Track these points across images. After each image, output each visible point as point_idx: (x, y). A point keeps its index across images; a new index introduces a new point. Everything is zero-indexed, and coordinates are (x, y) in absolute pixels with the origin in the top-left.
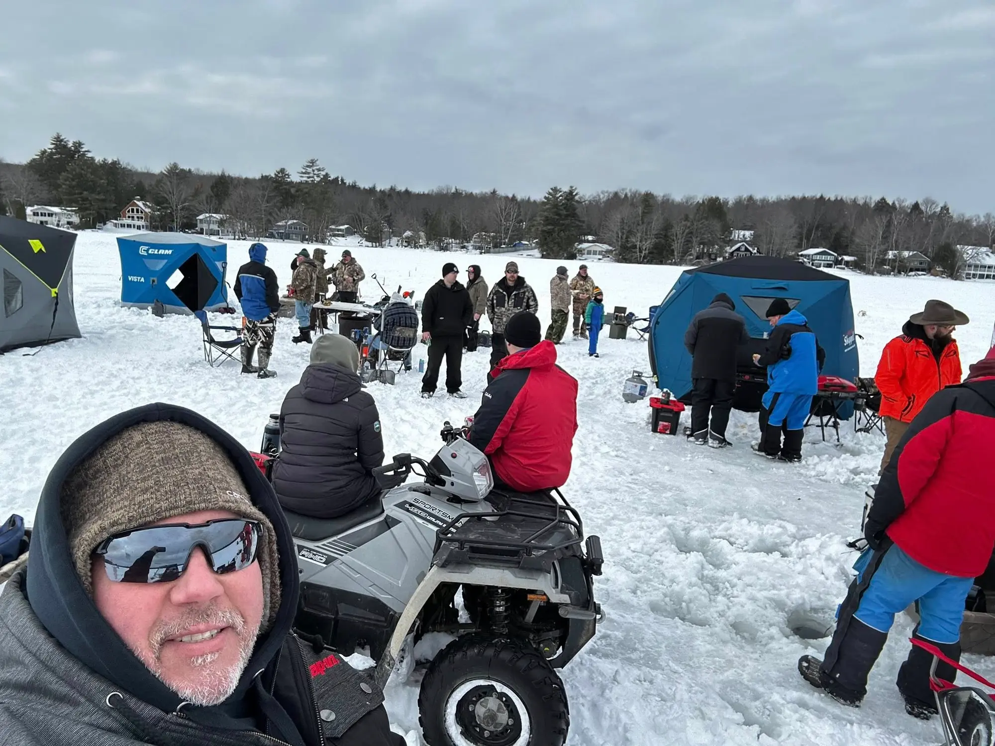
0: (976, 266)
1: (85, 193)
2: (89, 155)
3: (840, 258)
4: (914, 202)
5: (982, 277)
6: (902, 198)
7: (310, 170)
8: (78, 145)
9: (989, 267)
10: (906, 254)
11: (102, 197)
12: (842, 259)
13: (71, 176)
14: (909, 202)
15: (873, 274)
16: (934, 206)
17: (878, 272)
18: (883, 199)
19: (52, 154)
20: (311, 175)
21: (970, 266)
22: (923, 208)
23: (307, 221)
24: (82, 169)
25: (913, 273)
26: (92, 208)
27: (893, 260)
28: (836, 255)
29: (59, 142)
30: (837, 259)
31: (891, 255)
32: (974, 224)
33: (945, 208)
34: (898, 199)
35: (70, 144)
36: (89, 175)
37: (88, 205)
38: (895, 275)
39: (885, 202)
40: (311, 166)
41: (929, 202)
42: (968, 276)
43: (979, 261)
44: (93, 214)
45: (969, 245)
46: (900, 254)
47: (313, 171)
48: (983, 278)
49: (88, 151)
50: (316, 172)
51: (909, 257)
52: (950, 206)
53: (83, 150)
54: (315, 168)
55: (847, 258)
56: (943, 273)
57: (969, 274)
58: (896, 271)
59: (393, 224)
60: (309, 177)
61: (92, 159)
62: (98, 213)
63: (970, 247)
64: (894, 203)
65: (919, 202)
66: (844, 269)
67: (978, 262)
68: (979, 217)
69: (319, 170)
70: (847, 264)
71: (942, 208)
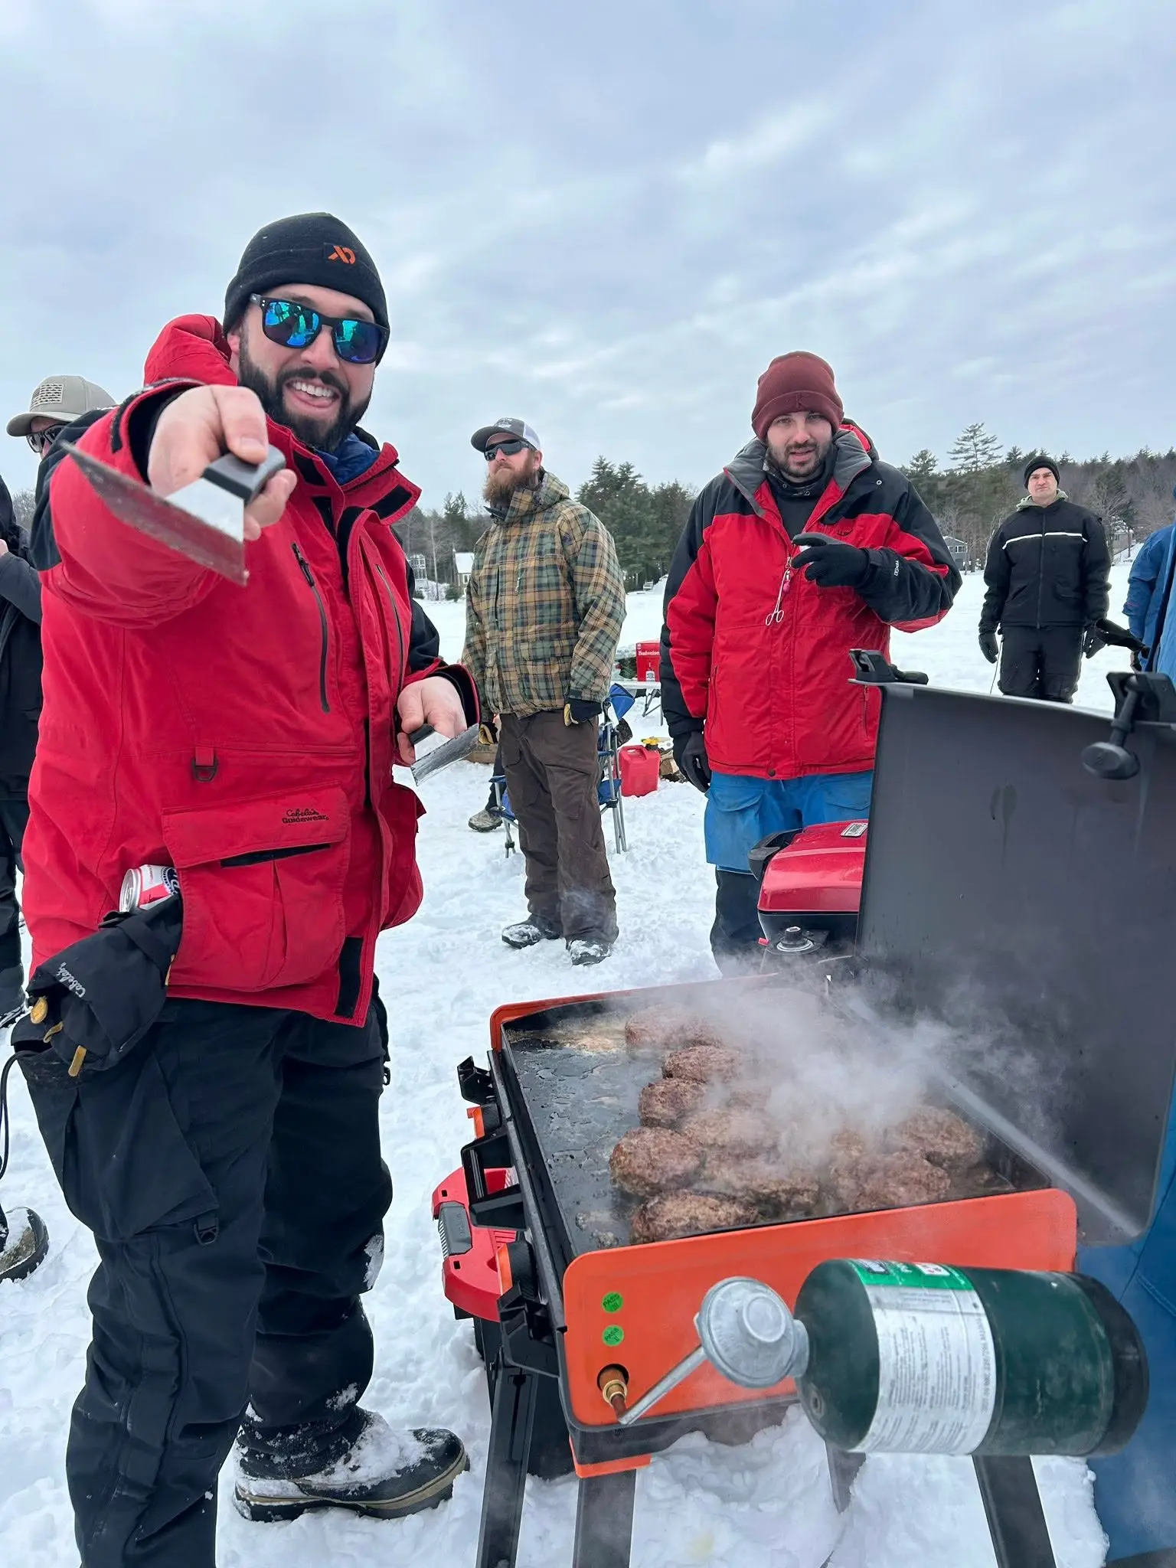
1: (628, 537)
2: (640, 481)
7: (969, 444)
8: (627, 469)
11: (650, 540)
13: (609, 515)
19: (594, 488)
20: (971, 453)
23: (963, 535)
24: (625, 503)
26: (637, 559)
29: (602, 468)
35: (616, 471)
36: (633, 509)
37: (631, 556)
40: (972, 437)
44: (639, 569)
47: (976, 445)
49: (639, 476)
50: (980, 447)
53: (632, 475)
54: (976, 440)
59: (1136, 518)
60: (967, 458)
61: (644, 486)
62: (647, 566)
69: (985, 442)
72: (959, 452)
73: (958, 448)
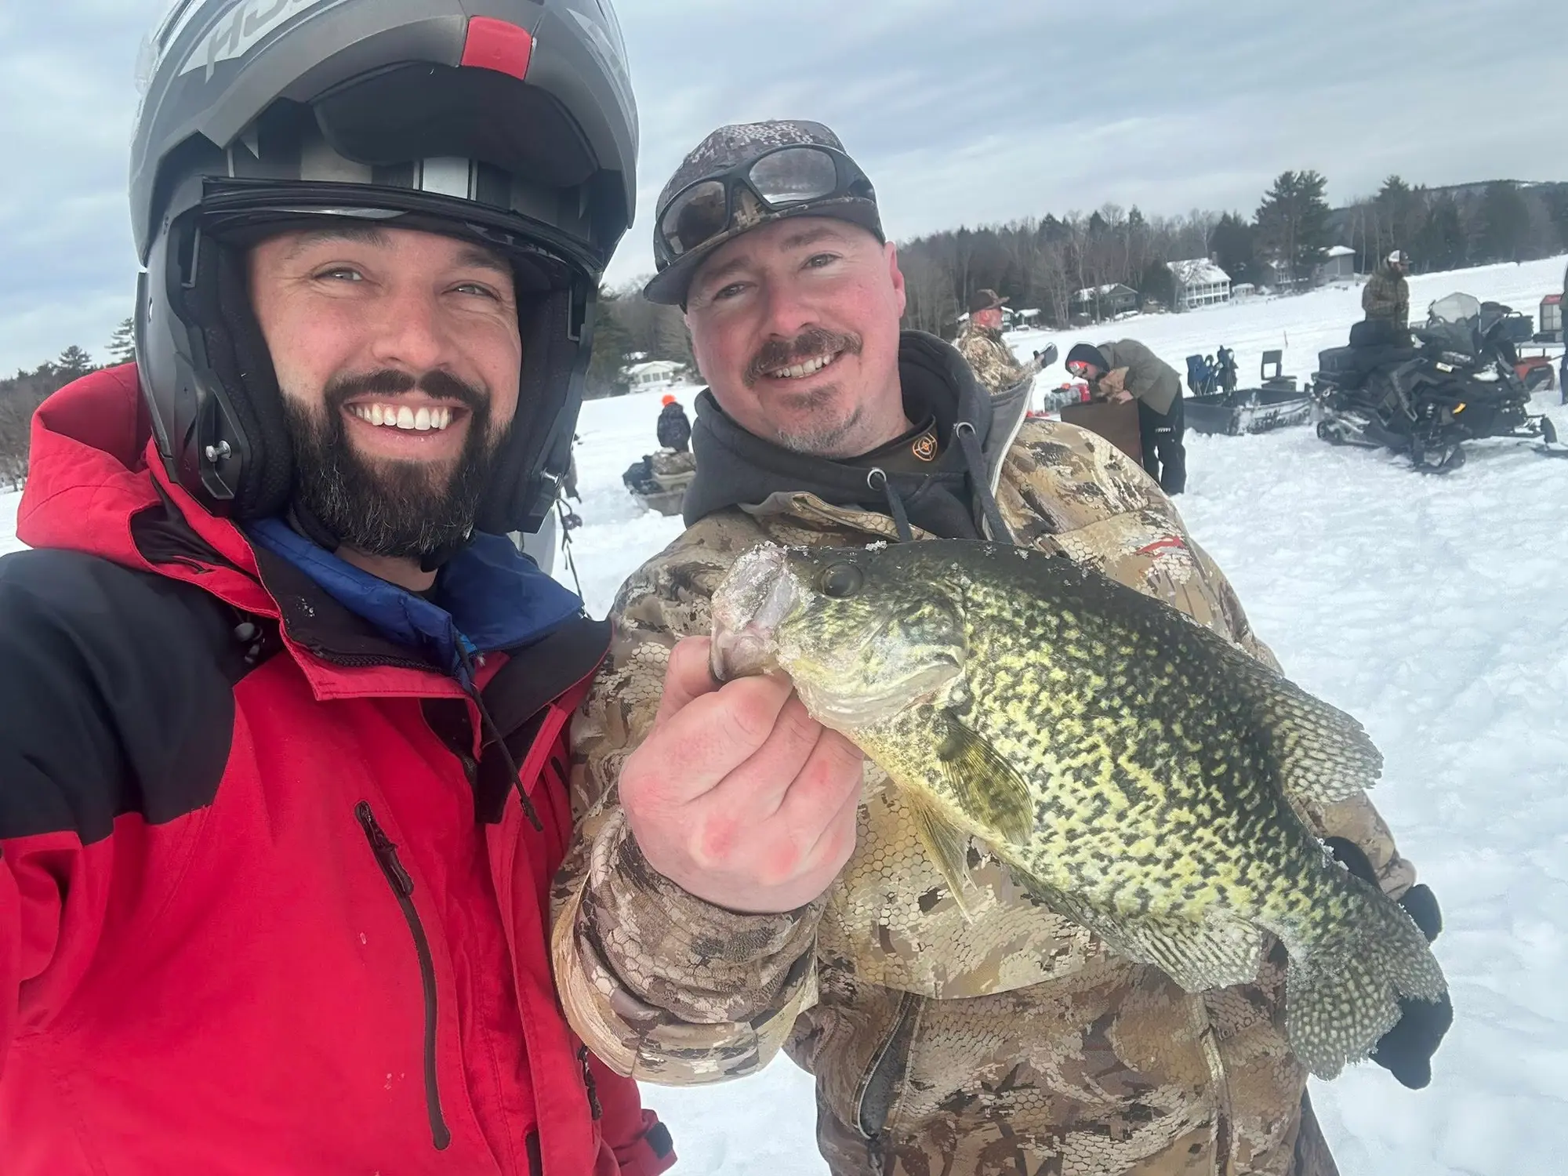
0: (1198, 288)
3: (1017, 315)
4: (1091, 214)
5: (1208, 301)
6: (1075, 210)
9: (1215, 286)
10: (1106, 289)
12: (1021, 315)
14: (1085, 214)
15: (1068, 328)
16: (1117, 214)
17: (1075, 325)
18: (1049, 217)
21: (1190, 289)
22: (1104, 218)
25: (1121, 315)
27: (1090, 301)
28: (1011, 311)
30: (1012, 316)
31: (1085, 294)
32: (1178, 229)
33: (1135, 214)
34: (1071, 213)
38: (1097, 323)
39: (1053, 220)
41: (1110, 208)
42: (1193, 305)
43: (1201, 278)
45: (1184, 259)
46: (1098, 290)
48: (1211, 303)
51: (1111, 292)
52: (1140, 209)
55: (1026, 313)
56: (1159, 306)
57: (1191, 301)
58: (1098, 317)
63: (1186, 262)
64: (1065, 220)
65: (1099, 211)
66: (1027, 329)
67: (1202, 282)
68: (1181, 218)
70: (1028, 320)
71: (1131, 214)
72: (117, 346)
73: (117, 342)
